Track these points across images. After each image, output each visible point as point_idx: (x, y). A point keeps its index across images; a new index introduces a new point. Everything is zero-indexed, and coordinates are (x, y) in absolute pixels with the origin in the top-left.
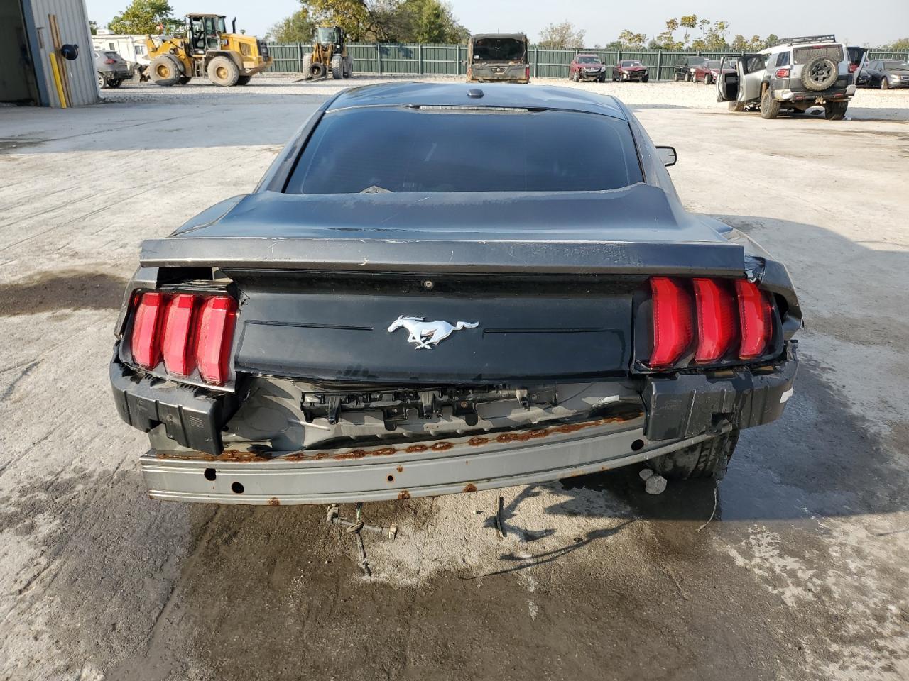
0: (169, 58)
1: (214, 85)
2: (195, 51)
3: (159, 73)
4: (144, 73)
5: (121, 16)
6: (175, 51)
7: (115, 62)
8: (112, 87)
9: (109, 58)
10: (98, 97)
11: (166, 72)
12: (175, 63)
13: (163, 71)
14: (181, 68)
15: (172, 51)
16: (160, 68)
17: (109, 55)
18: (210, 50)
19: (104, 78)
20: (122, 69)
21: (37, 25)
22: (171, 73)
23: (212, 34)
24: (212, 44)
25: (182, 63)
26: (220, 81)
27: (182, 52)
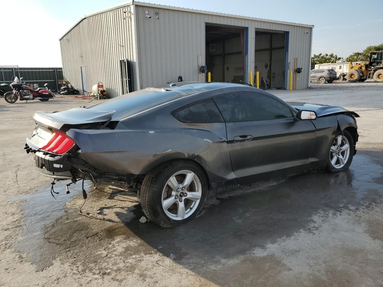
0: (357, 71)
1: (376, 82)
2: (370, 67)
3: (351, 77)
4: (345, 77)
5: (353, 55)
6: (361, 68)
7: (331, 73)
8: (329, 83)
9: (329, 72)
10: (308, 87)
11: (354, 77)
12: (359, 73)
13: (353, 76)
14: (361, 75)
15: (359, 68)
16: (351, 75)
17: (330, 71)
18: (377, 67)
19: (325, 79)
20: (334, 76)
21: (289, 62)
22: (356, 77)
23: (380, 60)
24: (379, 64)
25: (362, 73)
26: (379, 80)
27: (364, 68)
